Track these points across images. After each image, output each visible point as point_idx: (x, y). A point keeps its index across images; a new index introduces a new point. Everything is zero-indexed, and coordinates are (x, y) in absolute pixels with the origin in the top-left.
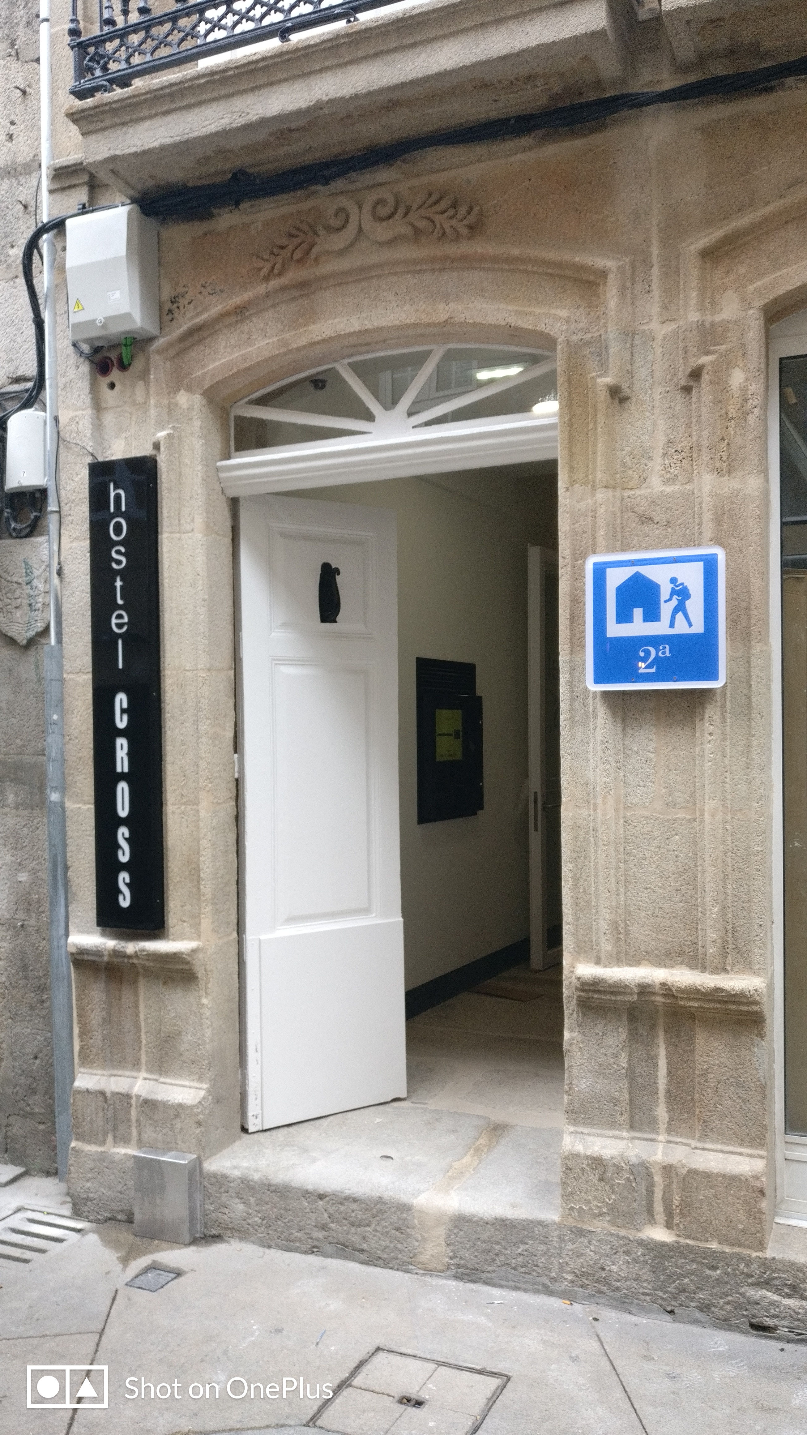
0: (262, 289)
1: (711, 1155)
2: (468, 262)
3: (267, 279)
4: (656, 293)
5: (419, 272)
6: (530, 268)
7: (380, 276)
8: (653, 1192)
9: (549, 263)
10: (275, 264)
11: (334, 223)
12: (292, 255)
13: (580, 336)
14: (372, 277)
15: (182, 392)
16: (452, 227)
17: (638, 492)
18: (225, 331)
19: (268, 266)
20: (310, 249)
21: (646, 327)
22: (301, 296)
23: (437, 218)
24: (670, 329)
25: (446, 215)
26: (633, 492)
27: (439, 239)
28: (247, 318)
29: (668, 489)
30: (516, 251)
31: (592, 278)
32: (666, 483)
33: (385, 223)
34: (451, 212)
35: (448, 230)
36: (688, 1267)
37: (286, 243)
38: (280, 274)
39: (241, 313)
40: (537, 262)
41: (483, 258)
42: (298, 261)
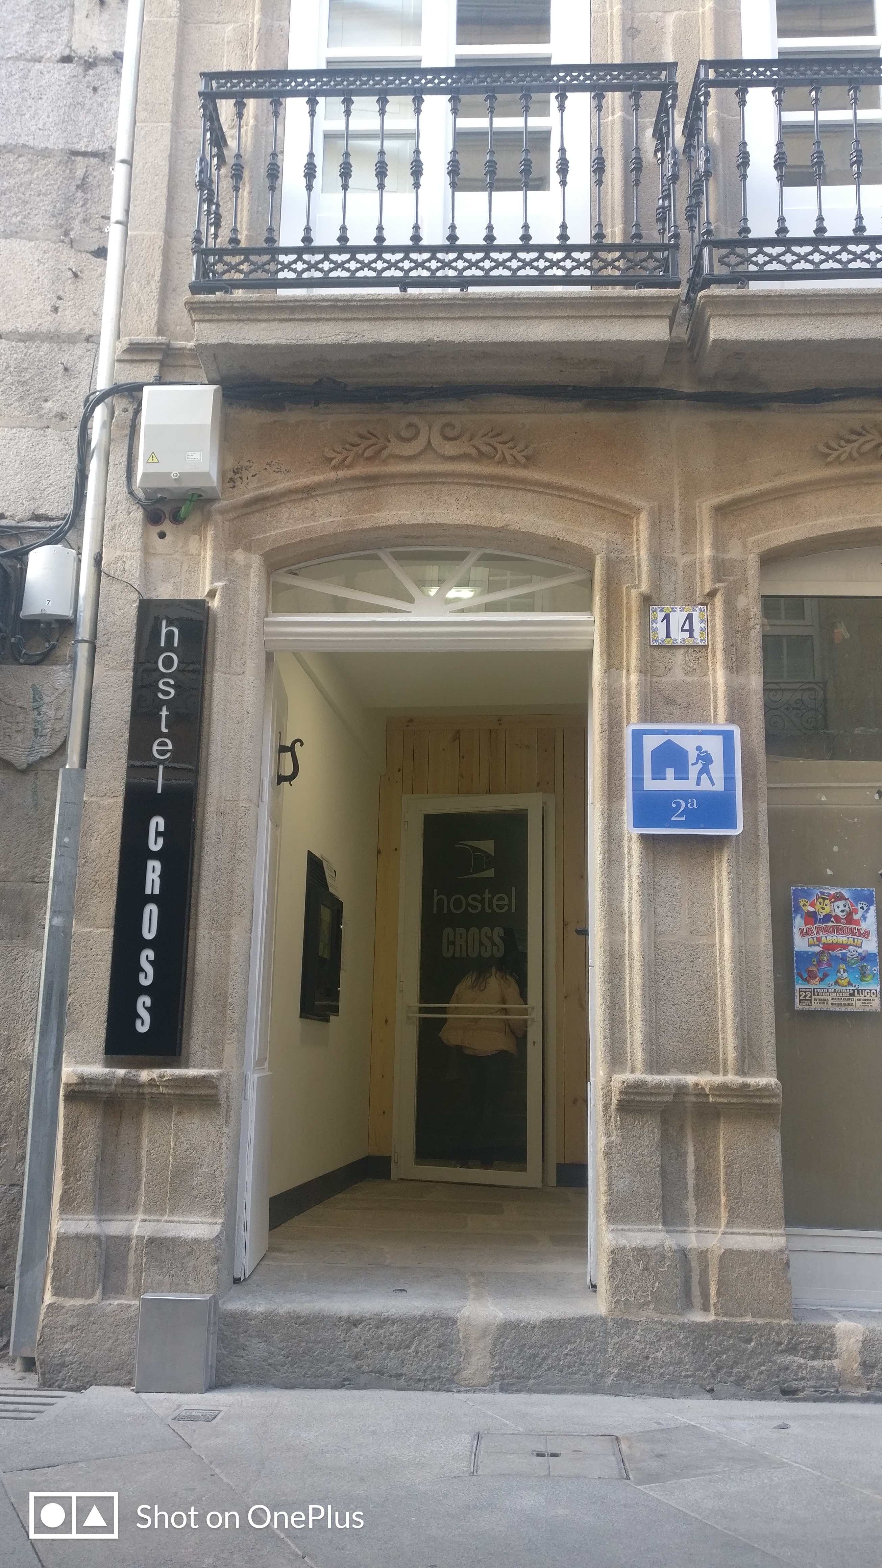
0: (332, 475)
1: (740, 1238)
2: (523, 485)
3: (335, 468)
4: (678, 532)
5: (479, 485)
6: (576, 497)
7: (444, 483)
8: (690, 1277)
9: (593, 496)
10: (346, 458)
11: (405, 434)
12: (363, 453)
13: (616, 554)
14: (436, 483)
15: (240, 550)
16: (511, 455)
17: (663, 679)
18: (289, 505)
19: (340, 457)
20: (380, 451)
21: (670, 555)
22: (368, 488)
23: (500, 447)
24: (689, 560)
25: (507, 445)
26: (660, 679)
27: (499, 463)
28: (312, 497)
29: (689, 679)
30: (567, 482)
31: (627, 512)
32: (686, 674)
33: (452, 443)
34: (511, 444)
35: (508, 457)
36: (725, 1343)
37: (359, 442)
38: (348, 467)
39: (307, 492)
40: (584, 493)
41: (537, 483)
42: (367, 459)
